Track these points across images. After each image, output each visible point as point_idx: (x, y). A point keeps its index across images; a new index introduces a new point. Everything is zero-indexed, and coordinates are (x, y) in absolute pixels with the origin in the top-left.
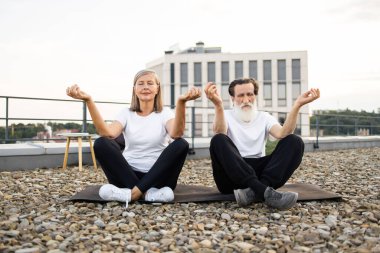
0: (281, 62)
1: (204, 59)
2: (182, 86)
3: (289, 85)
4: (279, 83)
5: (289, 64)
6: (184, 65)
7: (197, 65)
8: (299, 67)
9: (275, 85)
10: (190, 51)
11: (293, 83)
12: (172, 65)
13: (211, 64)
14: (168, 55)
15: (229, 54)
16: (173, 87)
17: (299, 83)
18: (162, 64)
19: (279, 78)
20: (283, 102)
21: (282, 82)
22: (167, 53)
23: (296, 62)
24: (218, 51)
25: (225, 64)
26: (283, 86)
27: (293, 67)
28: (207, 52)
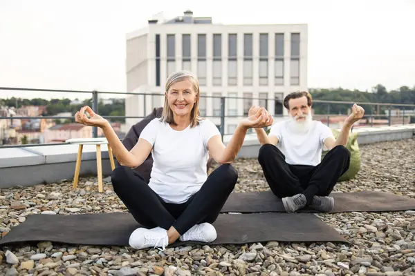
0: (280, 35)
1: (194, 30)
2: (168, 61)
3: (287, 62)
4: (276, 60)
5: (287, 38)
6: (171, 37)
7: (186, 37)
8: (298, 42)
9: (272, 62)
10: (177, 21)
11: (292, 59)
12: (158, 37)
13: (202, 37)
14: (153, 25)
15: (220, 25)
16: (158, 61)
17: (298, 59)
18: (146, 35)
19: (276, 53)
20: (280, 81)
21: (279, 58)
22: (150, 22)
23: (295, 36)
24: (208, 21)
25: (217, 37)
26: (281, 62)
27: (292, 42)
28: (196, 22)
